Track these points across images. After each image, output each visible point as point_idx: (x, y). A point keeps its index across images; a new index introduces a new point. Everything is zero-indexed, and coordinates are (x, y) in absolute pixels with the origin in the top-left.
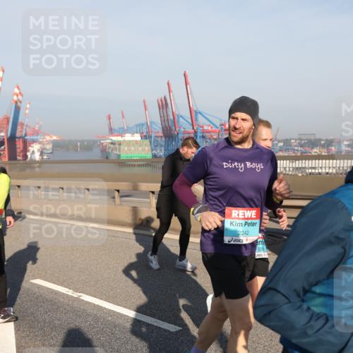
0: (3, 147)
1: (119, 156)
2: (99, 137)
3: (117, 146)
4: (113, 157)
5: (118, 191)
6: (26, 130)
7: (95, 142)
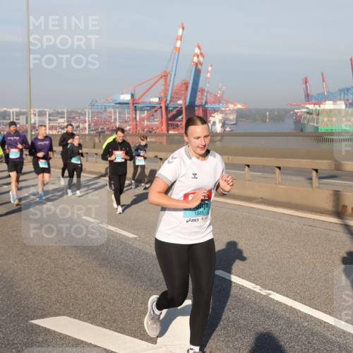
0: (180, 117)
1: (317, 128)
2: (292, 105)
3: (315, 116)
4: (309, 129)
5: (316, 171)
6: (206, 97)
7: (287, 111)
